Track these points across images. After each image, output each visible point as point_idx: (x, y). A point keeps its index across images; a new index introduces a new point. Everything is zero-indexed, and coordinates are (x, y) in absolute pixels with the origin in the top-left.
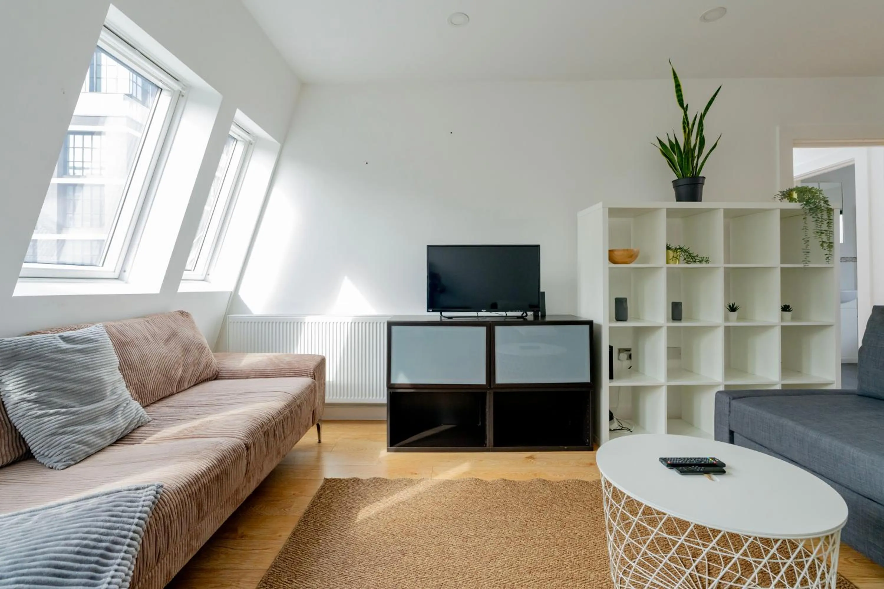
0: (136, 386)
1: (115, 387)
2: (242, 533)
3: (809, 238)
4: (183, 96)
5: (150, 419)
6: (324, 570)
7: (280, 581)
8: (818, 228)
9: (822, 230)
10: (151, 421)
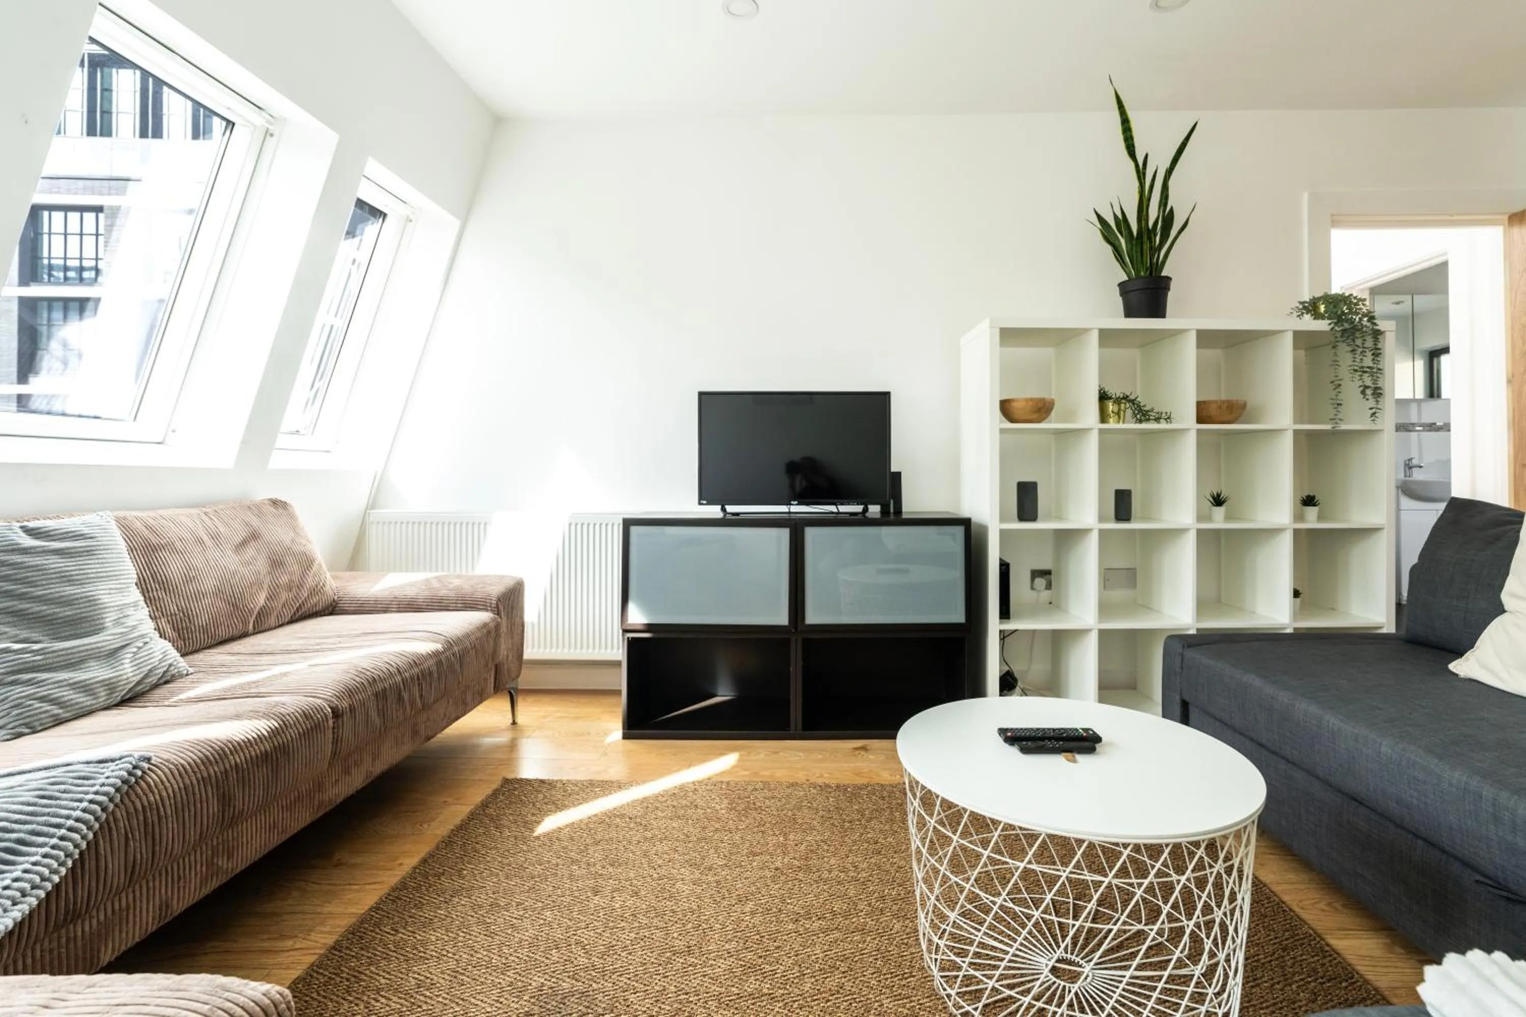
0: (174, 618)
1: (125, 614)
2: (339, 860)
3: (1341, 380)
4: (272, 135)
5: (191, 670)
6: (457, 915)
7: (377, 930)
8: (1356, 364)
9: (1362, 367)
10: (192, 674)
